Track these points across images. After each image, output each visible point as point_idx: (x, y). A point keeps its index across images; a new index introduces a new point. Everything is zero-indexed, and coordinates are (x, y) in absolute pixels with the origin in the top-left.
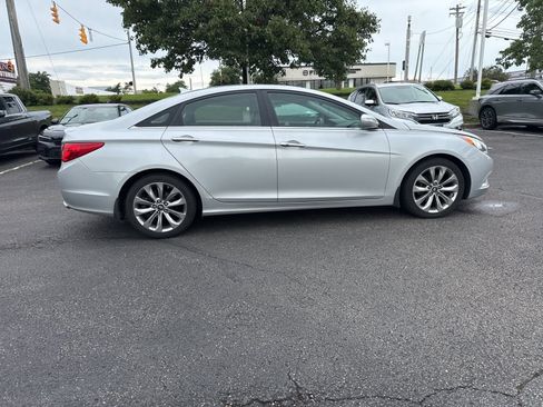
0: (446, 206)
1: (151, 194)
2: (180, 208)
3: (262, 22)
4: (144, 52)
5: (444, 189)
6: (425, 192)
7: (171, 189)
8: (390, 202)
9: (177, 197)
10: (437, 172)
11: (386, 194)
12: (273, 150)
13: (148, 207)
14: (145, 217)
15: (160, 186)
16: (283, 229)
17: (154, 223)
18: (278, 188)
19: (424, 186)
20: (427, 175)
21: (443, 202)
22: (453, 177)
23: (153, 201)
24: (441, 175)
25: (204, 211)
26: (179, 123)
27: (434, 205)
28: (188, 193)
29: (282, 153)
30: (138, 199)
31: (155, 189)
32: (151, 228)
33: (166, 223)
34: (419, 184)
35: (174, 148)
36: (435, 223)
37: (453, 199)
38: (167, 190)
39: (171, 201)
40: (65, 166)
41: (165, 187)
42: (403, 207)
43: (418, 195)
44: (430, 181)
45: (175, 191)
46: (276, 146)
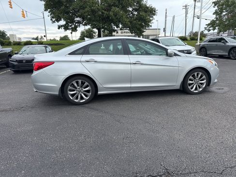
0: (201, 89)
1: (76, 85)
2: (88, 91)
3: (109, 10)
4: (54, 22)
5: (200, 82)
6: (193, 83)
7: (84, 83)
8: (178, 88)
9: (87, 86)
10: (198, 75)
11: (177, 84)
12: (130, 65)
13: (74, 91)
14: (73, 95)
15: (80, 81)
16: (133, 100)
17: (77, 98)
18: (131, 82)
19: (192, 81)
20: (193, 76)
21: (200, 87)
22: (204, 77)
23: (76, 88)
24: (199, 76)
25: (99, 93)
26: (88, 53)
27: (196, 89)
28: (92, 84)
29: (133, 67)
30: (70, 87)
31: (77, 83)
32: (75, 100)
33: (82, 98)
34: (190, 80)
35: (86, 64)
36: (198, 97)
37: (204, 86)
38: (83, 83)
39: (84, 88)
40: (35, 73)
41: (82, 82)
42: (183, 90)
43: (190, 84)
44: (195, 78)
45: (86, 84)
46: (131, 64)
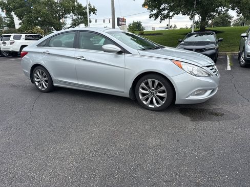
0: (159, 105)
1: (38, 73)
2: (47, 81)
9: (45, 76)
11: (125, 91)
12: (74, 60)
13: (38, 79)
18: (77, 78)
21: (157, 102)
25: (54, 84)
27: (151, 103)
30: (35, 75)
32: (40, 88)
41: (41, 72)
44: (150, 88)
45: (44, 74)
